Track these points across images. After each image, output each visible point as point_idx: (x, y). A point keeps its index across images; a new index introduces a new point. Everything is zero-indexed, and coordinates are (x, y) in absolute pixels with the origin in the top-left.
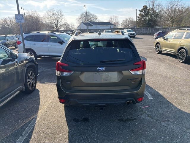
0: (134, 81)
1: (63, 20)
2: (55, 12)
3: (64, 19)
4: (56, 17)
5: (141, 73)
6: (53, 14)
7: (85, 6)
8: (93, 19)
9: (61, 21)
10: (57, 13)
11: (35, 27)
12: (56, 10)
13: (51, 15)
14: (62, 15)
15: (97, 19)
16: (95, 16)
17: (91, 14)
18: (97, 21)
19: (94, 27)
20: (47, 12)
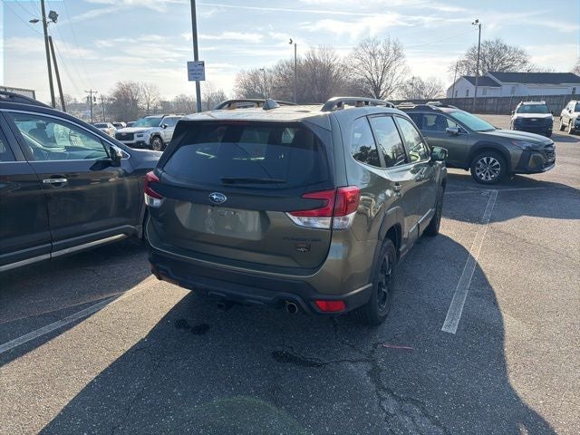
0: (305, 245)
1: (399, 71)
2: (380, 47)
3: (403, 67)
4: (379, 63)
5: (328, 227)
6: (373, 55)
7: (477, 21)
8: (512, 65)
9: (393, 75)
10: (383, 51)
11: (317, 93)
12: (383, 41)
13: (367, 57)
14: (398, 55)
15: (524, 62)
16: (521, 53)
17: (505, 47)
18: (523, 70)
19: (506, 90)
20: (356, 50)
